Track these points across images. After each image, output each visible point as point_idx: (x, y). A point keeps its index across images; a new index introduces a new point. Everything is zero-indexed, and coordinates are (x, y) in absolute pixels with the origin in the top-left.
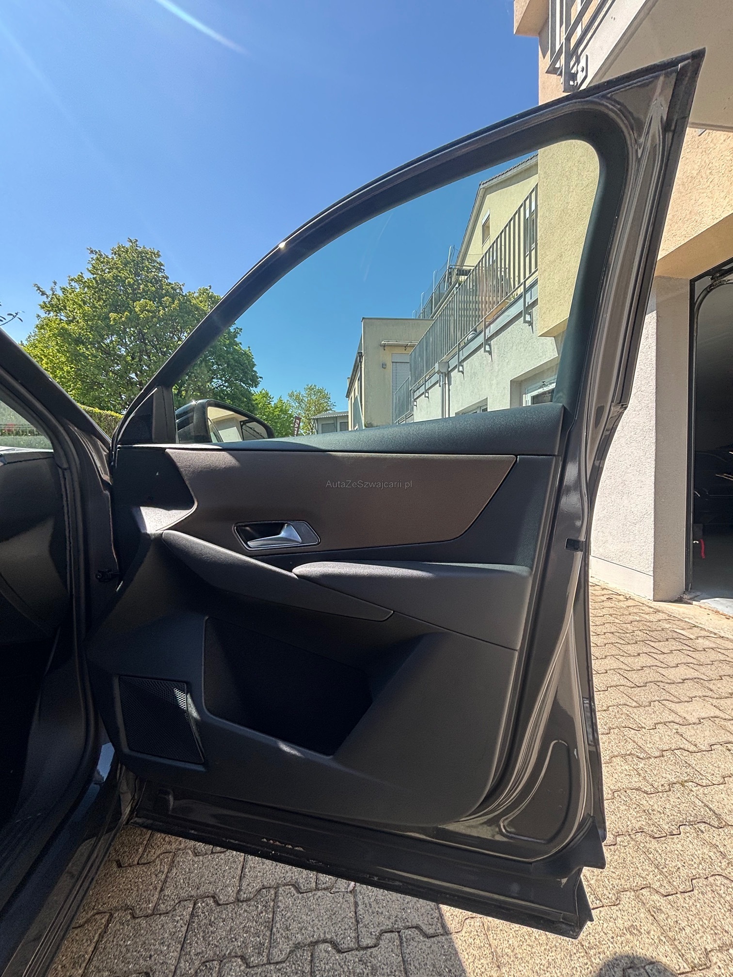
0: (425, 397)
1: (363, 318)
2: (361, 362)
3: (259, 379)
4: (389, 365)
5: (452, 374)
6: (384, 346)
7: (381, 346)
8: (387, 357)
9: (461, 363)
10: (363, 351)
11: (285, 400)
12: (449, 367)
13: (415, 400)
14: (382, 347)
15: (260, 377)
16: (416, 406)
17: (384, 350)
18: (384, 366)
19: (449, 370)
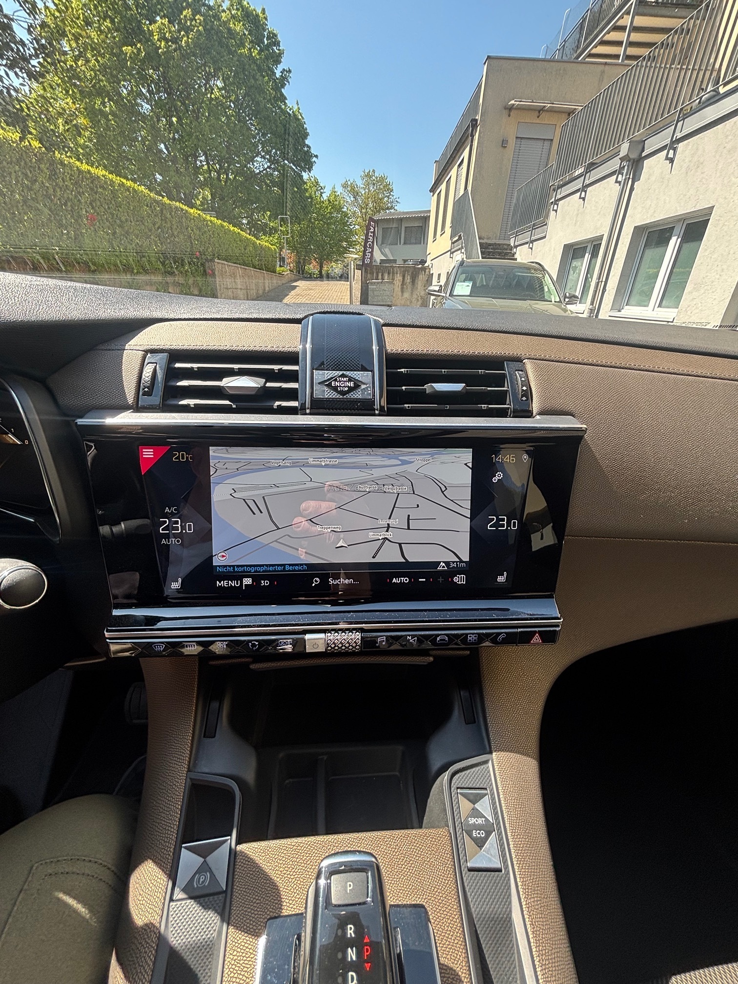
0: (580, 198)
1: (489, 57)
2: (473, 136)
3: (314, 159)
4: (512, 142)
5: (646, 163)
6: (510, 109)
7: (505, 108)
8: (510, 129)
9: (673, 145)
10: (478, 117)
11: (339, 190)
12: (643, 150)
13: (556, 202)
14: (507, 111)
15: (316, 156)
16: (556, 211)
17: (509, 116)
18: (504, 144)
19: (644, 154)
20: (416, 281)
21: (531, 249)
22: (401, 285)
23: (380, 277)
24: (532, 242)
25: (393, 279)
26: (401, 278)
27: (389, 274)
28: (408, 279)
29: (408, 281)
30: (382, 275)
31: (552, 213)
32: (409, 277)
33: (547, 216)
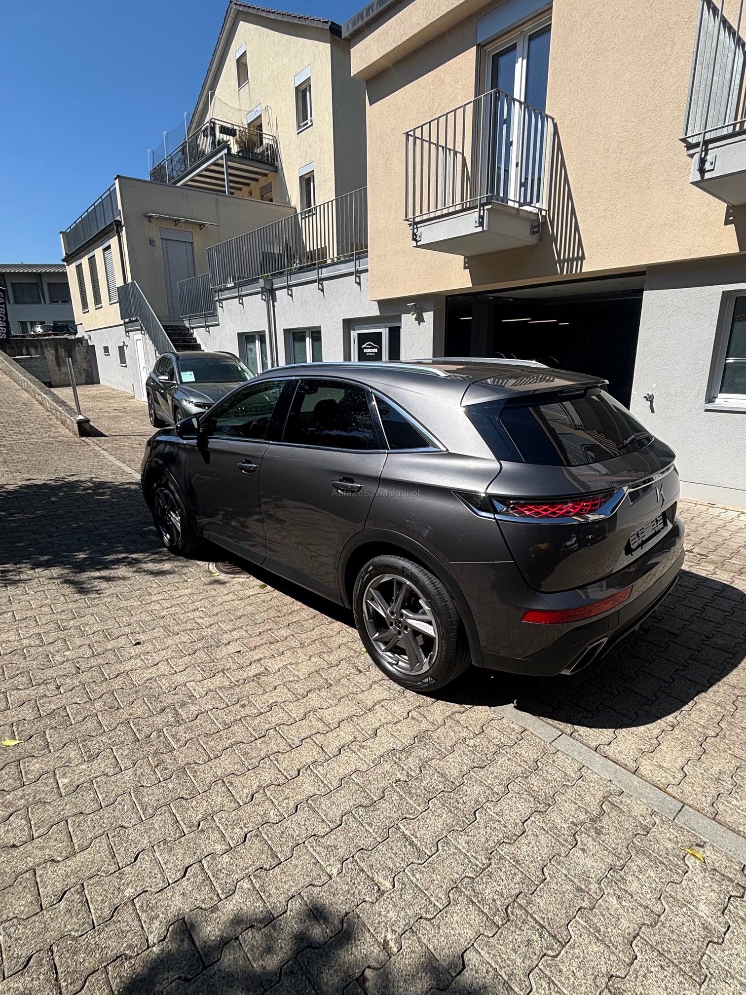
0: (240, 303)
1: (118, 177)
2: (119, 231)
4: (158, 242)
5: (277, 293)
6: (150, 218)
7: (145, 216)
8: (154, 231)
9: (289, 287)
10: (121, 219)
12: (273, 285)
13: (220, 301)
14: (147, 218)
16: (222, 307)
17: (150, 222)
18: (151, 242)
19: (274, 289)
20: (73, 353)
21: (209, 332)
22: (56, 359)
23: (24, 351)
24: (208, 327)
25: (43, 354)
26: (53, 352)
27: (36, 348)
28: (62, 353)
29: (63, 354)
30: (27, 350)
31: (219, 309)
32: (63, 350)
33: (216, 309)
